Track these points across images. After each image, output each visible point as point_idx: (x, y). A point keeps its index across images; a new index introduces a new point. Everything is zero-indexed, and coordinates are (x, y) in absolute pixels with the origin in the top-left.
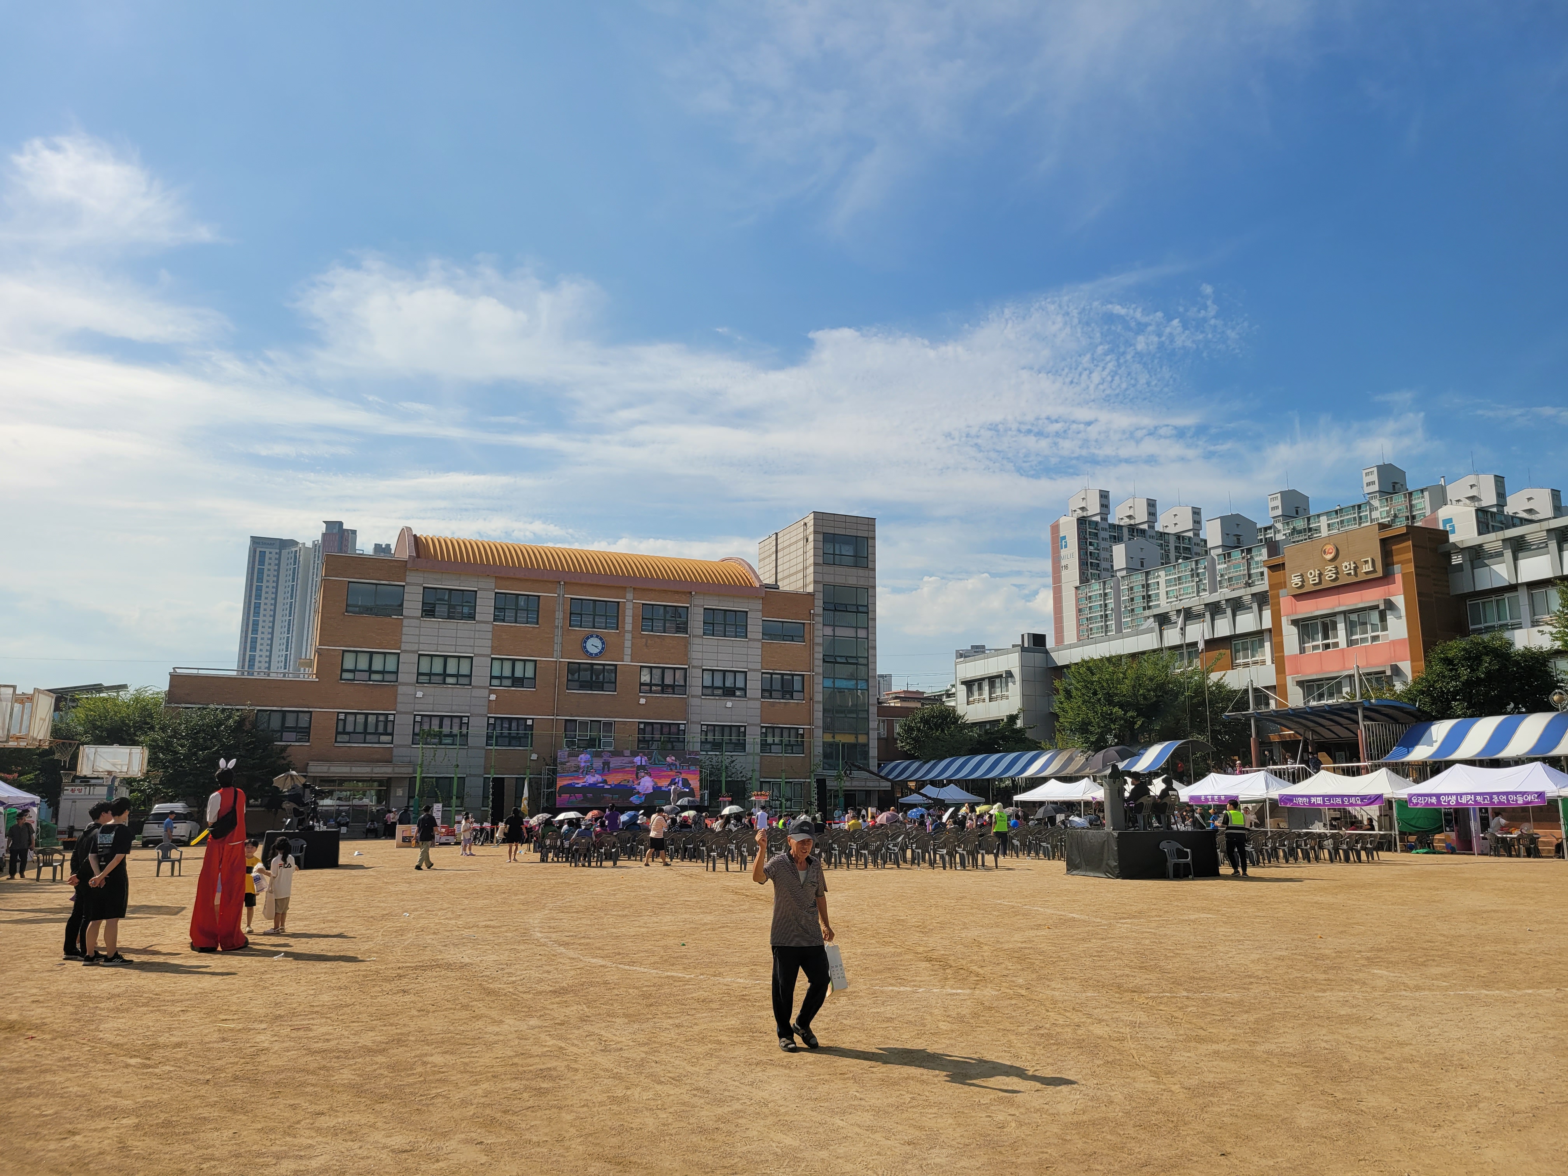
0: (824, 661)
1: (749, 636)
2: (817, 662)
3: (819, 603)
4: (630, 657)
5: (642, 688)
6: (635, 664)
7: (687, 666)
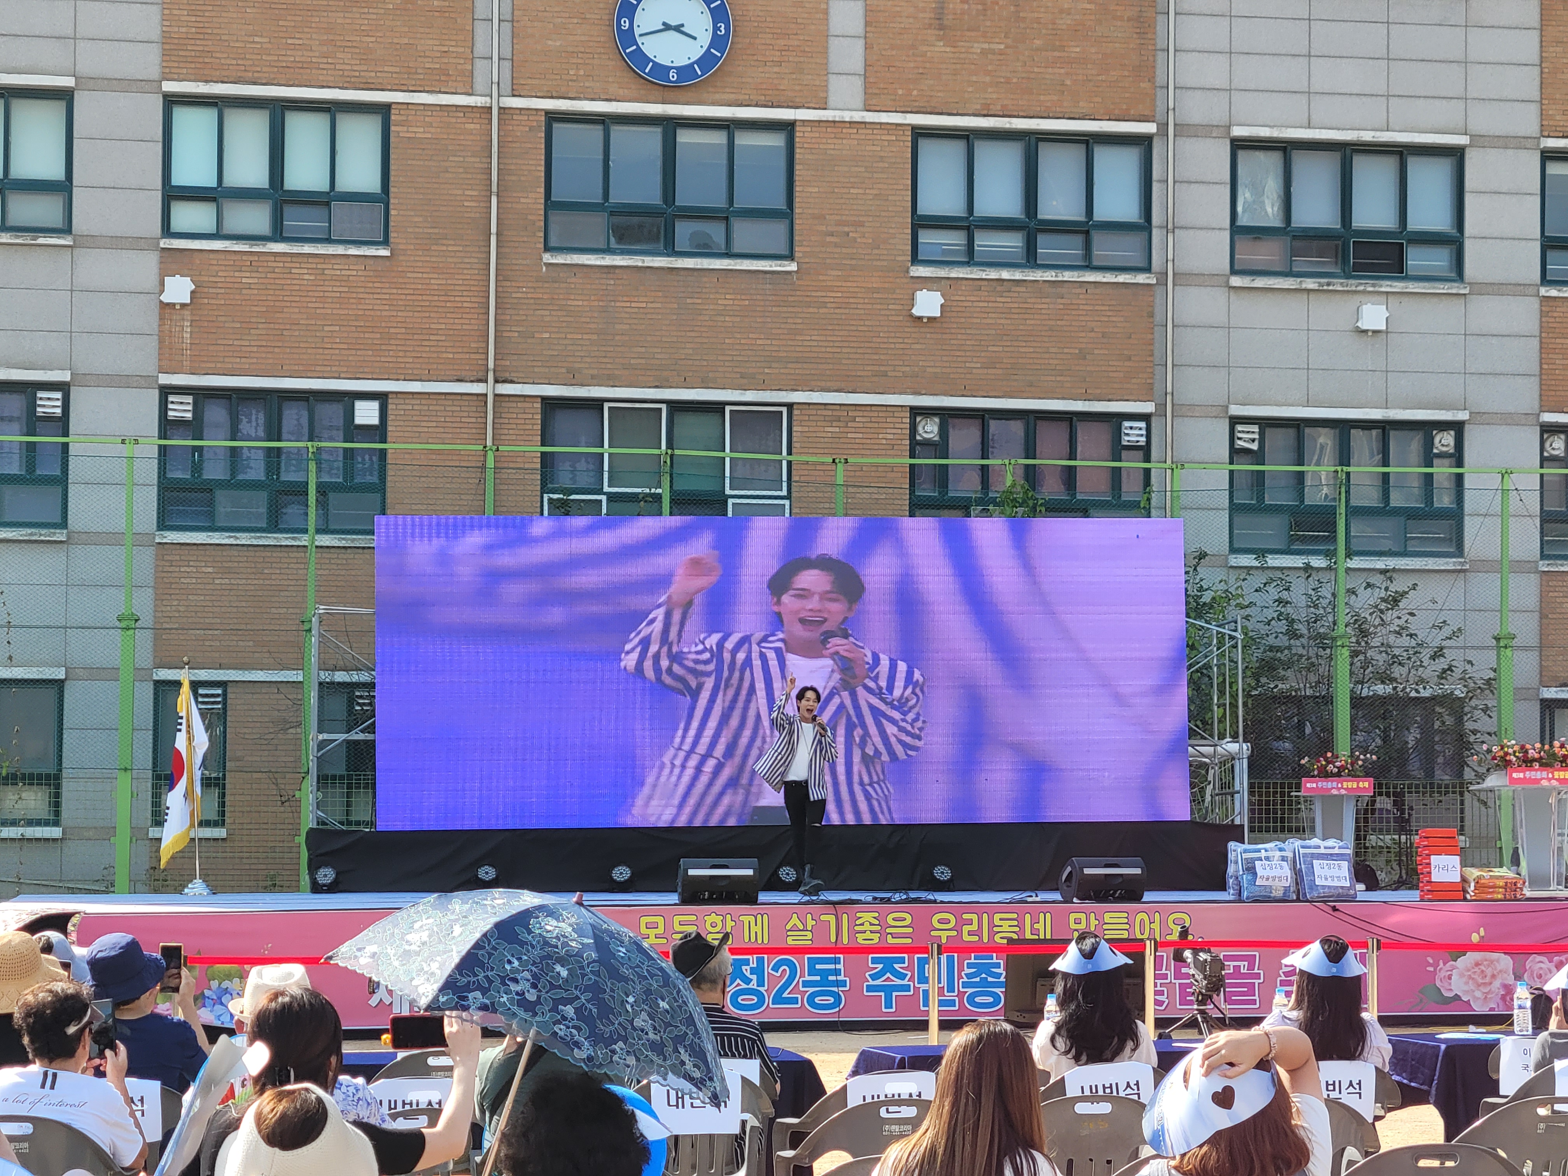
4: (858, 82)
5: (926, 237)
6: (884, 118)
7: (1150, 128)
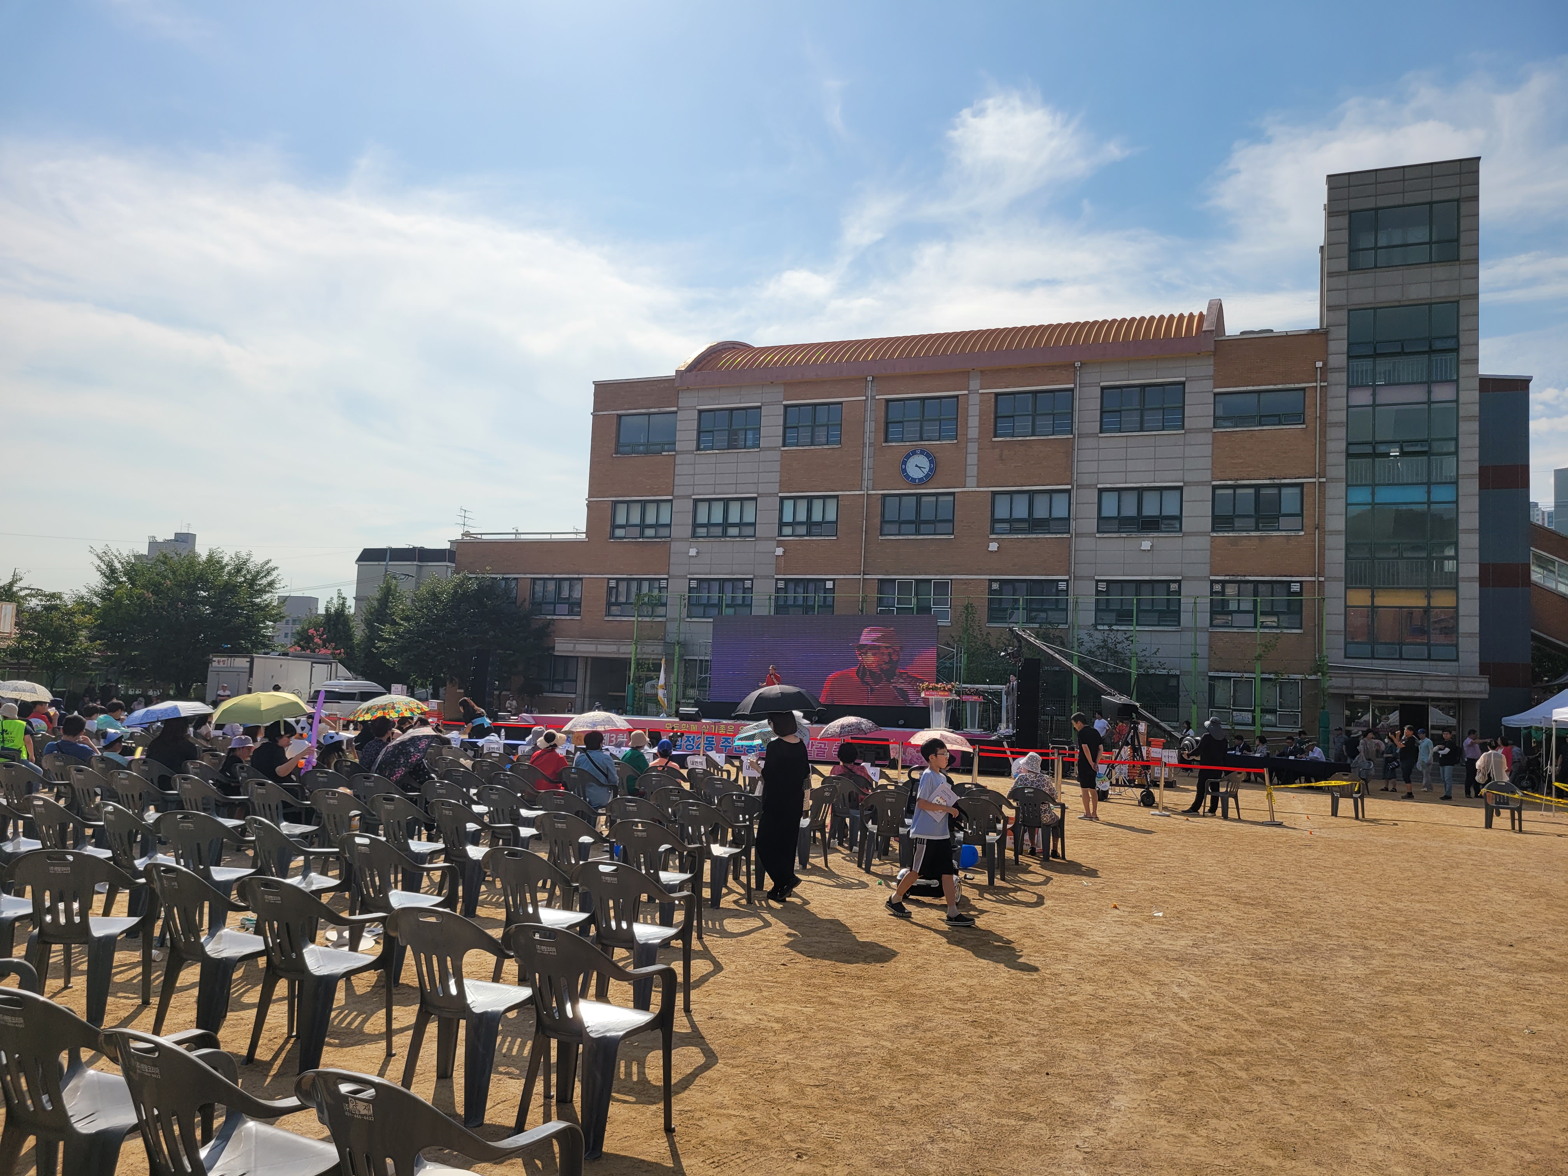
0: (1349, 456)
1: (1187, 425)
2: (1331, 459)
3: (1338, 347)
4: (975, 479)
5: (997, 526)
6: (982, 489)
7: (1069, 487)
